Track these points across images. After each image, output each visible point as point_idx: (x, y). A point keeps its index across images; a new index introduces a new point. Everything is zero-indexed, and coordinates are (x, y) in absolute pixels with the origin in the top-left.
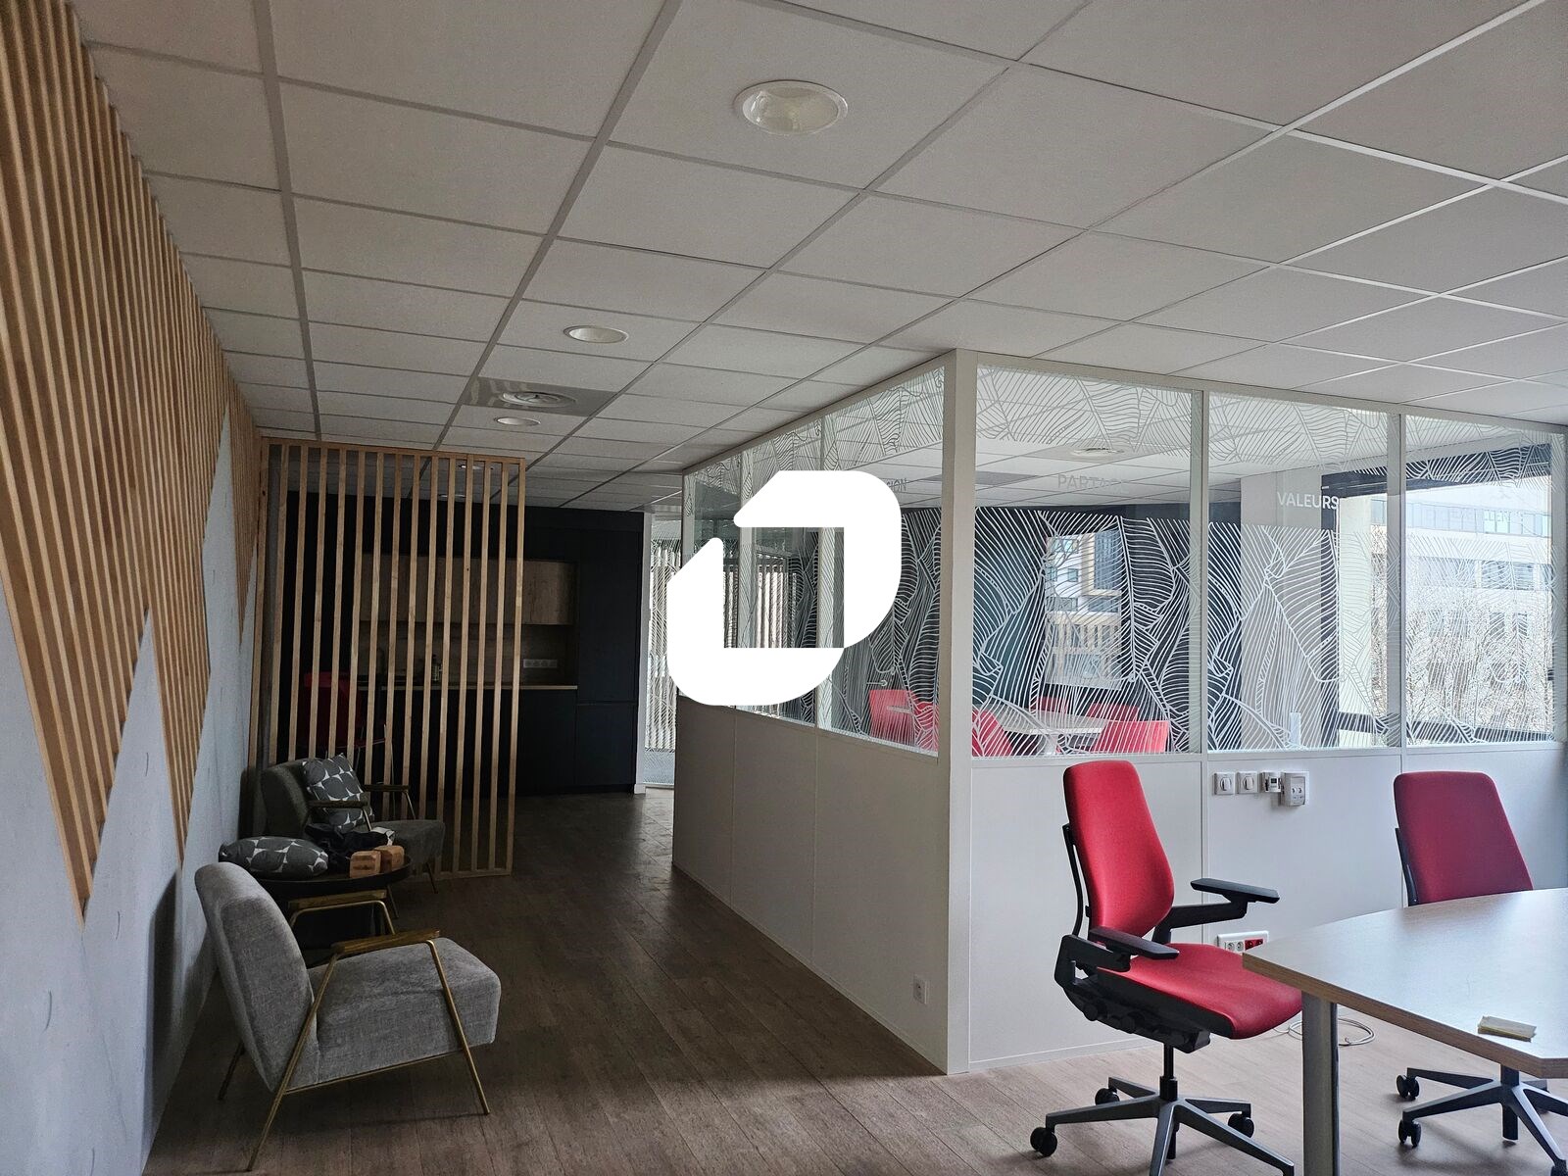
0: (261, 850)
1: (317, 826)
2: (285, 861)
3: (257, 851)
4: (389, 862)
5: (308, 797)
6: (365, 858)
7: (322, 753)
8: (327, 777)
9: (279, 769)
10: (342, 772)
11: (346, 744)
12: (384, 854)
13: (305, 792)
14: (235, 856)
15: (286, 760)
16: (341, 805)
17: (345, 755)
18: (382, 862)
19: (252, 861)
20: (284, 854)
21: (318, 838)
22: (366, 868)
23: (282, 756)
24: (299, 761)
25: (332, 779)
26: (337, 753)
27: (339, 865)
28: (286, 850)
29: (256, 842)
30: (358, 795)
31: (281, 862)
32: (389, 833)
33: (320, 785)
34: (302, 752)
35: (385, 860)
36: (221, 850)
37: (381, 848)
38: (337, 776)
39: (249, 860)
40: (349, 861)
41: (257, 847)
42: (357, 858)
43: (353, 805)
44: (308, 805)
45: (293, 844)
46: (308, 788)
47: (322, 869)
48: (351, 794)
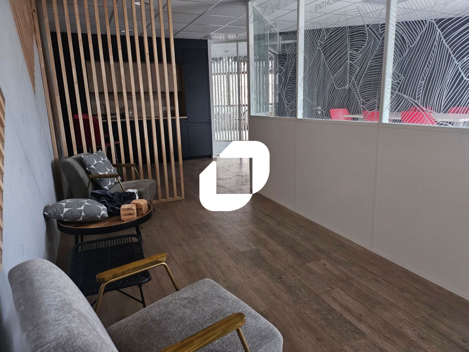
0: (67, 209)
1: (97, 192)
2: (83, 214)
3: (65, 210)
4: (141, 209)
5: (88, 173)
6: (128, 209)
7: (90, 150)
8: (96, 162)
9: (70, 160)
10: (102, 159)
11: (101, 145)
12: (137, 205)
13: (86, 171)
14: (53, 214)
15: (73, 155)
16: (105, 176)
17: (102, 150)
18: (137, 209)
19: (64, 215)
20: (82, 210)
21: (98, 198)
22: (130, 214)
23: (71, 153)
24: (80, 155)
25: (98, 163)
26: (98, 150)
27: (114, 213)
28: (82, 208)
29: (64, 204)
30: (112, 170)
31: (81, 215)
32: (135, 191)
33: (93, 166)
34: (80, 151)
35: (139, 208)
36: (44, 211)
37: (134, 201)
38: (101, 162)
39: (62, 215)
40: (119, 210)
41: (66, 207)
42: (124, 209)
43: (111, 176)
44: (89, 177)
45: (86, 203)
46: (87, 169)
47: (105, 217)
48: (109, 170)
